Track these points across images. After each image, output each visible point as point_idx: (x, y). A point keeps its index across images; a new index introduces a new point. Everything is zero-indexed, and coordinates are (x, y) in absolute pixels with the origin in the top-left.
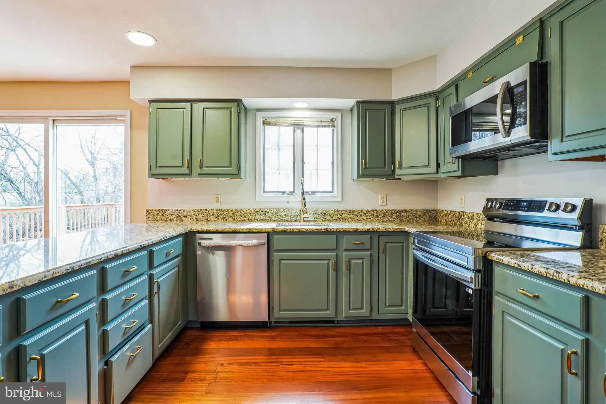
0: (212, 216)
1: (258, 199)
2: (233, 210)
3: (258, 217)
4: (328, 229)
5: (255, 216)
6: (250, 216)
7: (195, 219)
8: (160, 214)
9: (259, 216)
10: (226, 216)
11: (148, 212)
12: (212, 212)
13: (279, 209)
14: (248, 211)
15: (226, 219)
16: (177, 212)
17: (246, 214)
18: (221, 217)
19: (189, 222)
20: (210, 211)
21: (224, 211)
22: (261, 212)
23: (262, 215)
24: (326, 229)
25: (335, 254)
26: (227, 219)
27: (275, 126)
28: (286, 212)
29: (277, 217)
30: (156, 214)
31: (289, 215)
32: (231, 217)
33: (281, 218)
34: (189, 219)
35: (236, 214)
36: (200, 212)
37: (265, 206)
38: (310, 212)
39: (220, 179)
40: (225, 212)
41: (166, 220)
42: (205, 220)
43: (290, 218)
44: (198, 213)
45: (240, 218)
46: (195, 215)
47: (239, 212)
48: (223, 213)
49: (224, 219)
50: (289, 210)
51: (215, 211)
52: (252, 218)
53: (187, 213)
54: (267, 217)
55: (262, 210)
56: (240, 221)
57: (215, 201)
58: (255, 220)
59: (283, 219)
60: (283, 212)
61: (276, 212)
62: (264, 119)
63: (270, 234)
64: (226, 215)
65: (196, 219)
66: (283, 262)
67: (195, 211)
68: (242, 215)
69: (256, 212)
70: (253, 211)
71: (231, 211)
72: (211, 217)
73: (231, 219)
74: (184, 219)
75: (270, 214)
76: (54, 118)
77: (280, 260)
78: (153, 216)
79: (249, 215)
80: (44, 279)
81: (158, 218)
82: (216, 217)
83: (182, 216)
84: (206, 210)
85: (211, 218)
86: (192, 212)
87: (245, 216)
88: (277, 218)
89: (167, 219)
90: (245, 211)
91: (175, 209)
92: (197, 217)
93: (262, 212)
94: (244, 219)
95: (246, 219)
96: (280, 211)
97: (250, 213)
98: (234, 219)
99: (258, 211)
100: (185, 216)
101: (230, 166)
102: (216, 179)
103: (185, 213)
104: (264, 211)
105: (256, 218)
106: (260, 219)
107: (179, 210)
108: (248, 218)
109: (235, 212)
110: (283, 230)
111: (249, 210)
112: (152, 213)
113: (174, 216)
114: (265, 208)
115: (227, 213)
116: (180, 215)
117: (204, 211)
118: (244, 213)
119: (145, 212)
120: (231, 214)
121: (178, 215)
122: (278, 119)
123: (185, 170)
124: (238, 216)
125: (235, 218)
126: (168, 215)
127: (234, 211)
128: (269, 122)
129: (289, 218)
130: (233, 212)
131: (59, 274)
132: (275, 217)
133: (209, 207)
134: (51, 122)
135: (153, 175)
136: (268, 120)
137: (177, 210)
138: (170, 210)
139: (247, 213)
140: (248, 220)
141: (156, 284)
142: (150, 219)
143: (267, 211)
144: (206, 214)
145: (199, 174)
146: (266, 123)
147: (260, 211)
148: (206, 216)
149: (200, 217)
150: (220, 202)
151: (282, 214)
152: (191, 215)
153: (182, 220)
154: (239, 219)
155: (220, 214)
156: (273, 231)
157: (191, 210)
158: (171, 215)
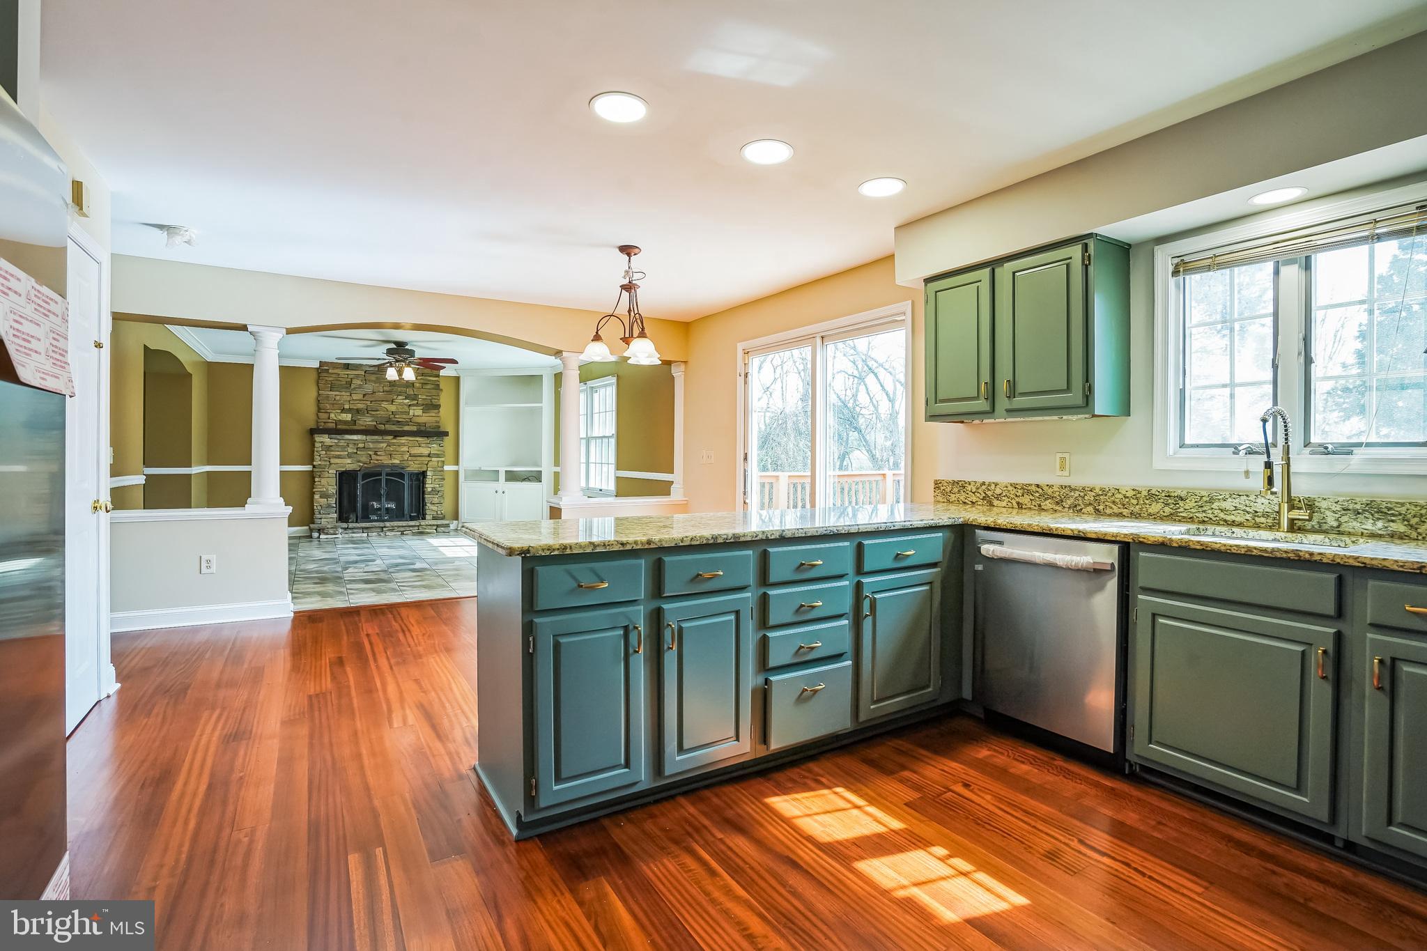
0: (1050, 500)
1: (1158, 464)
2: (1094, 488)
3: (1155, 508)
4: (1301, 554)
5: (1148, 506)
6: (1137, 504)
7: (1015, 505)
8: (956, 490)
9: (1160, 506)
10: (1080, 502)
11: (937, 484)
12: (1050, 491)
13: (1218, 491)
14: (1130, 494)
15: (1079, 508)
16: (984, 487)
17: (1127, 500)
18: (1069, 502)
19: (1004, 510)
20: (1046, 488)
21: (1075, 490)
22: (1166, 496)
23: (1168, 504)
24: (1295, 552)
25: (1333, 630)
26: (1081, 509)
27: (1209, 270)
28: (1237, 500)
29: (1210, 511)
30: (949, 489)
31: (1248, 509)
32: (1090, 504)
33: (1222, 515)
34: (1004, 504)
35: (1101, 497)
36: (1026, 489)
37: (1179, 484)
38: (1324, 505)
39: (1065, 417)
40: (1077, 493)
41: (965, 503)
42: (1035, 508)
43: (1250, 519)
44: (1022, 491)
45: (1111, 508)
46: (1016, 496)
47: (1110, 494)
48: (1073, 494)
49: (1076, 509)
50: (1247, 496)
51: (1055, 489)
52: (1141, 509)
53: (1001, 491)
54: (1182, 510)
55: (1168, 492)
56: (1110, 515)
57: (1058, 467)
58: (1150, 515)
59: (1229, 518)
60: (1230, 500)
61: (1208, 499)
62: (1176, 261)
63: (1127, 548)
64: (1080, 498)
65: (1018, 503)
66: (1161, 620)
67: (1016, 488)
68: (1117, 500)
69: (1151, 496)
70: (1145, 493)
71: (1091, 491)
72: (1047, 502)
73: (1090, 509)
74: (996, 502)
75: (1190, 504)
76: (823, 334)
77: (1154, 615)
78: (944, 493)
79: (1135, 502)
80: (681, 544)
81: (953, 497)
82: (1057, 502)
83: (992, 495)
84: (1038, 486)
85: (1047, 504)
86: (1010, 488)
87: (1124, 505)
88: (1211, 516)
89: (966, 501)
90: (1124, 492)
91: (981, 481)
92: (1021, 500)
93: (1169, 496)
94: (1120, 511)
95: (1125, 512)
96: (1220, 497)
97: (1137, 499)
98: (1098, 510)
99: (1157, 493)
100: (998, 497)
101: (1069, 389)
102: (1056, 418)
103: (998, 491)
104: (1173, 494)
105: (1150, 511)
106: (1162, 513)
107: (987, 483)
108: (1132, 509)
109: (1100, 493)
110: (1161, 540)
111: (1133, 490)
112: (942, 488)
113: (978, 495)
114: (1179, 489)
115: (1082, 494)
116: (989, 493)
117: (1034, 488)
118: (1121, 496)
119: (933, 485)
120: (1090, 497)
121: (985, 493)
122: (1218, 252)
123: (982, 404)
124: (1107, 504)
125: (1101, 508)
126: (968, 492)
127: (1097, 491)
128: (1190, 266)
129: (1248, 517)
130: (1094, 494)
131: (698, 543)
132: (1204, 511)
133: (1043, 480)
134: (819, 341)
135: (932, 417)
136: (1186, 259)
137: (983, 484)
138: (973, 484)
139: (1128, 497)
140: (1131, 514)
141: (868, 599)
142: (940, 499)
143: (1183, 494)
144: (1037, 495)
145: (1008, 411)
146: (1181, 269)
147: (1163, 494)
148: (1037, 499)
149: (1025, 500)
150: (1067, 469)
151: (1228, 505)
152: (1008, 494)
153: (991, 505)
154: (1108, 511)
155: (1067, 496)
156: (1133, 540)
157: (1009, 485)
158: (974, 493)
